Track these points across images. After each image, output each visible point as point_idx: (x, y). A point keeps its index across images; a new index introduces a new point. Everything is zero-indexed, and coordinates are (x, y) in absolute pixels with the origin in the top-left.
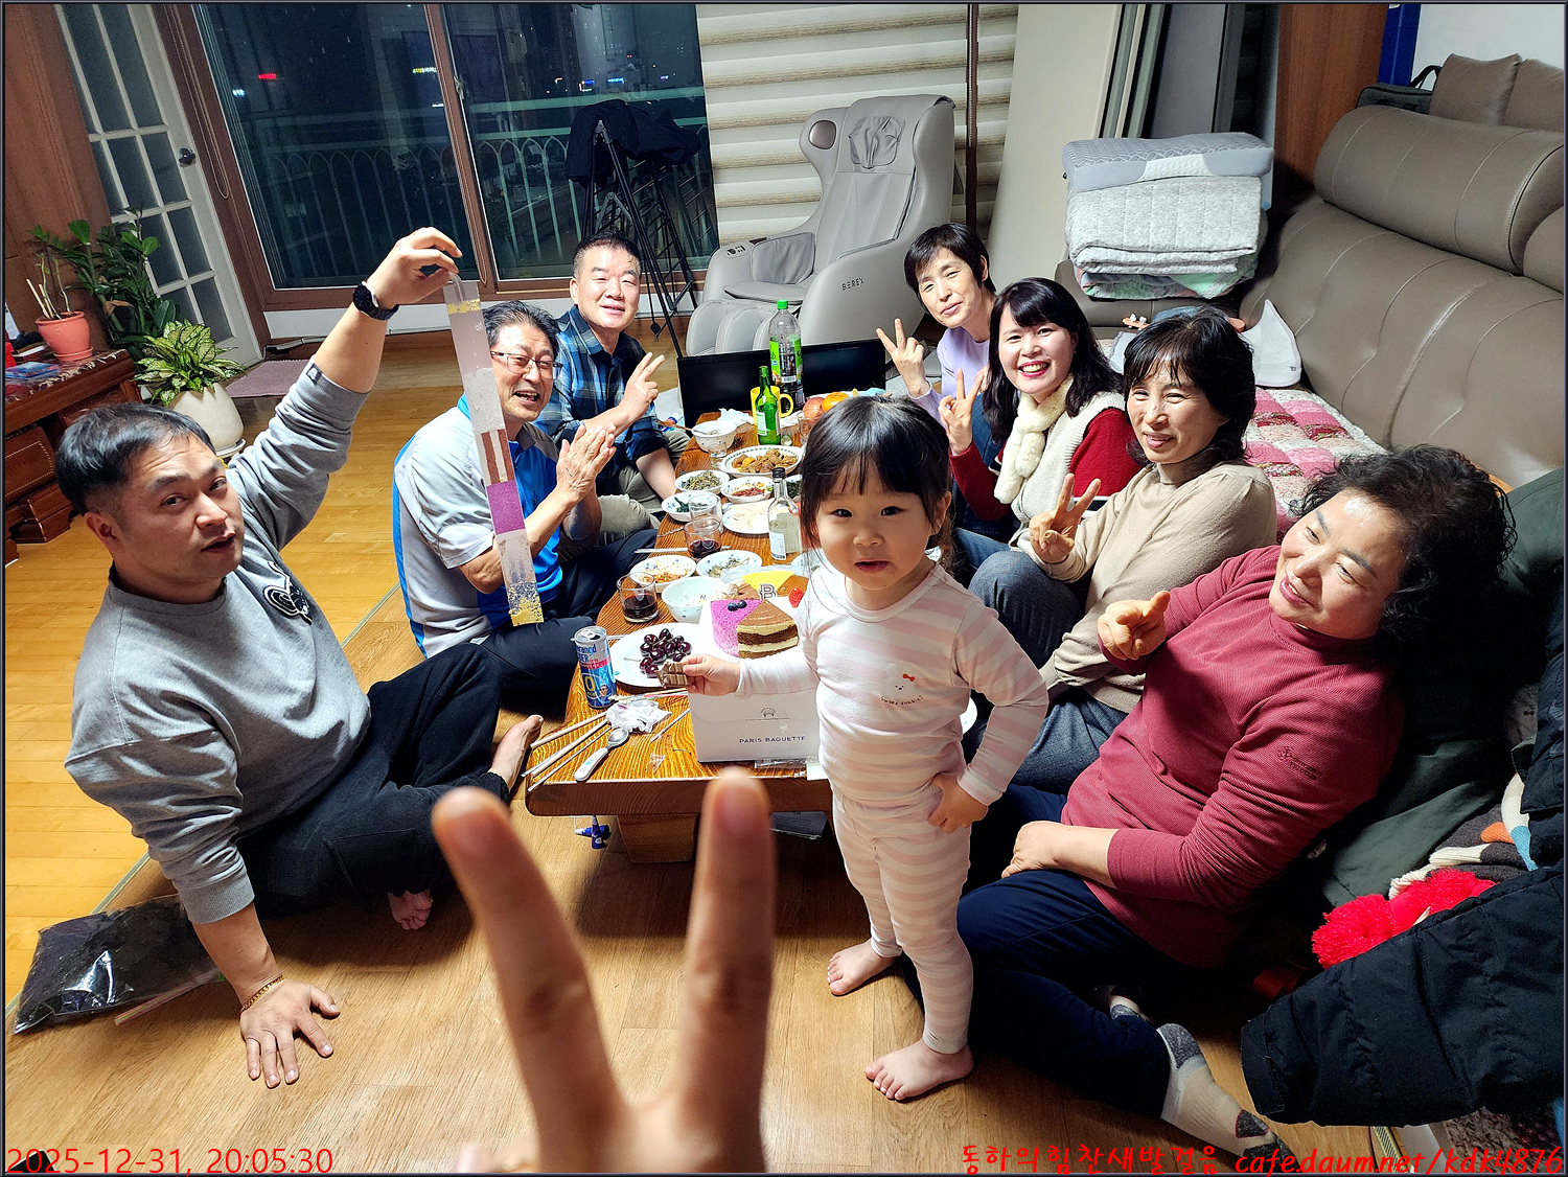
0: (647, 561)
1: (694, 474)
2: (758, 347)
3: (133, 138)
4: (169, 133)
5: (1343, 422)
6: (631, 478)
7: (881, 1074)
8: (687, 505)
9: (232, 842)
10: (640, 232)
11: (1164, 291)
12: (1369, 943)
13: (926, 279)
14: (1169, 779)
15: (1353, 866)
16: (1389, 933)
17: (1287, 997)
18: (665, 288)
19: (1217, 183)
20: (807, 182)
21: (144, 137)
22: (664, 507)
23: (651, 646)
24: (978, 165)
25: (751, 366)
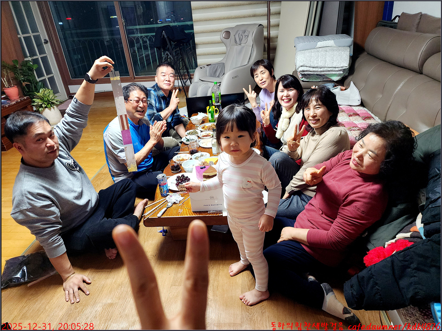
0: (178, 155)
1: (191, 131)
2: (209, 95)
3: (30, 36)
4: (41, 35)
5: (373, 115)
6: (173, 132)
7: (244, 298)
8: (189, 140)
9: (59, 235)
10: (175, 63)
11: (323, 79)
12: (379, 260)
13: (256, 74)
14: (323, 215)
15: (375, 238)
16: (385, 257)
17: (357, 275)
18: (182, 78)
19: (337, 48)
20: (222, 48)
21: (34, 36)
22: (182, 140)
23: (179, 179)
24: (270, 43)
25: (206, 100)
